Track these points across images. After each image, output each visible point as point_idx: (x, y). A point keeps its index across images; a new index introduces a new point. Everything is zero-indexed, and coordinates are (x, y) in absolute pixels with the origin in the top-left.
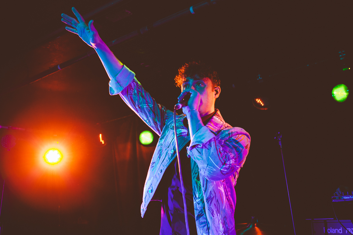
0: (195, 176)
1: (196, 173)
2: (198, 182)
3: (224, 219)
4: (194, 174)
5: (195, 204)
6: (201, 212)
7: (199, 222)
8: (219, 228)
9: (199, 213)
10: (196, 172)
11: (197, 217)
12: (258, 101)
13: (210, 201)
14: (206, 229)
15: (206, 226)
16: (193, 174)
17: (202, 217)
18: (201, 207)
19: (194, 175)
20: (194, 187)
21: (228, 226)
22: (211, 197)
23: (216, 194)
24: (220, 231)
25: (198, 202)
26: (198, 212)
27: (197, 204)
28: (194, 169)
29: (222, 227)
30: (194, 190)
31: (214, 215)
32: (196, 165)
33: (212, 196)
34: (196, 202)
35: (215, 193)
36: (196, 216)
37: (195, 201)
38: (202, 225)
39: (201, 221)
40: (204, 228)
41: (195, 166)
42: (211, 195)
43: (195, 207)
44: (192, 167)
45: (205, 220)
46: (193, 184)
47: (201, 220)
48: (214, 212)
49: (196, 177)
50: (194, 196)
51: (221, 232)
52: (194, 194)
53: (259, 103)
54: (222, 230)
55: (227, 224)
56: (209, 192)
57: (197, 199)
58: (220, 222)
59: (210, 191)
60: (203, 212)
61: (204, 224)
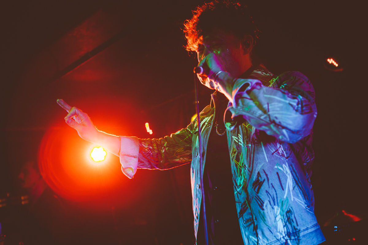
0: (234, 157)
1: (235, 153)
2: (238, 163)
3: (287, 215)
5: (236, 195)
6: (244, 205)
7: (243, 219)
8: (276, 228)
9: (242, 206)
10: (234, 151)
11: (239, 213)
12: (331, 61)
13: (257, 188)
14: (252, 229)
15: (253, 225)
16: (232, 154)
17: (246, 212)
18: (244, 198)
20: (233, 171)
21: (295, 225)
22: (259, 180)
23: (269, 176)
24: (279, 232)
25: (239, 191)
26: (240, 205)
27: (239, 195)
28: (232, 147)
29: (283, 226)
30: (234, 175)
31: (264, 207)
33: (261, 180)
34: (237, 192)
35: (267, 175)
36: (238, 211)
37: (235, 190)
38: (248, 224)
39: (246, 219)
40: (250, 228)
41: (233, 143)
42: (260, 178)
43: (237, 199)
44: (229, 146)
45: (251, 216)
46: (233, 168)
47: (246, 216)
48: (264, 203)
50: (235, 184)
51: (281, 234)
52: (234, 182)
53: (332, 64)
54: (283, 231)
55: (293, 222)
56: (256, 174)
57: (238, 187)
58: (277, 219)
59: (257, 172)
60: (247, 205)
61: (250, 223)
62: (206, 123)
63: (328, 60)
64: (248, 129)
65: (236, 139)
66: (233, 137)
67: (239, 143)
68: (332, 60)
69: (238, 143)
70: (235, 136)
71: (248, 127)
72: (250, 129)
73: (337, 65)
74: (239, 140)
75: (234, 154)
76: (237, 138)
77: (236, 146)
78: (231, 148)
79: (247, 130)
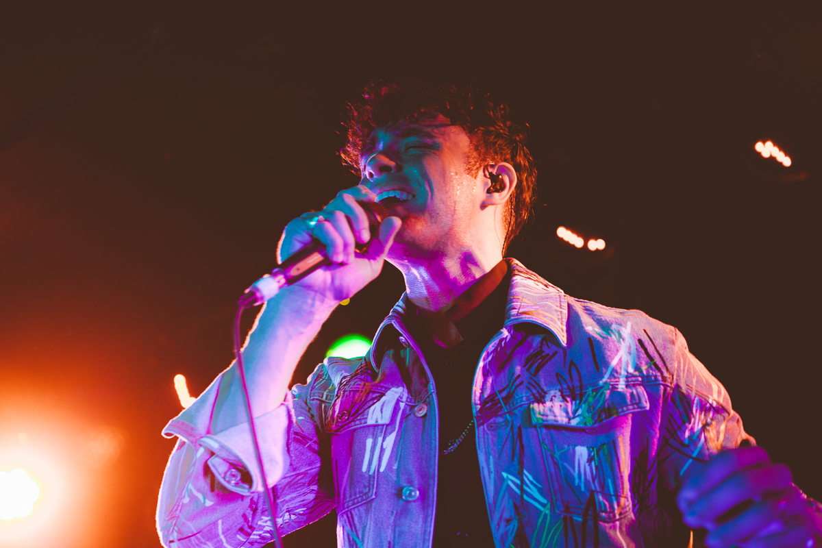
0: (506, 533)
1: (508, 521)
4: (503, 524)
10: (506, 515)
12: (766, 149)
16: (498, 524)
19: (502, 530)
28: (499, 503)
32: (504, 487)
41: (502, 493)
49: (511, 537)
53: (772, 159)
62: (402, 405)
63: (759, 147)
64: (560, 463)
65: (513, 482)
66: (505, 475)
67: (525, 497)
68: (769, 144)
69: (522, 497)
70: (510, 473)
71: (560, 456)
72: (566, 464)
73: (787, 162)
74: (525, 487)
75: (506, 526)
76: (518, 482)
77: (514, 504)
78: (495, 506)
79: (558, 467)
